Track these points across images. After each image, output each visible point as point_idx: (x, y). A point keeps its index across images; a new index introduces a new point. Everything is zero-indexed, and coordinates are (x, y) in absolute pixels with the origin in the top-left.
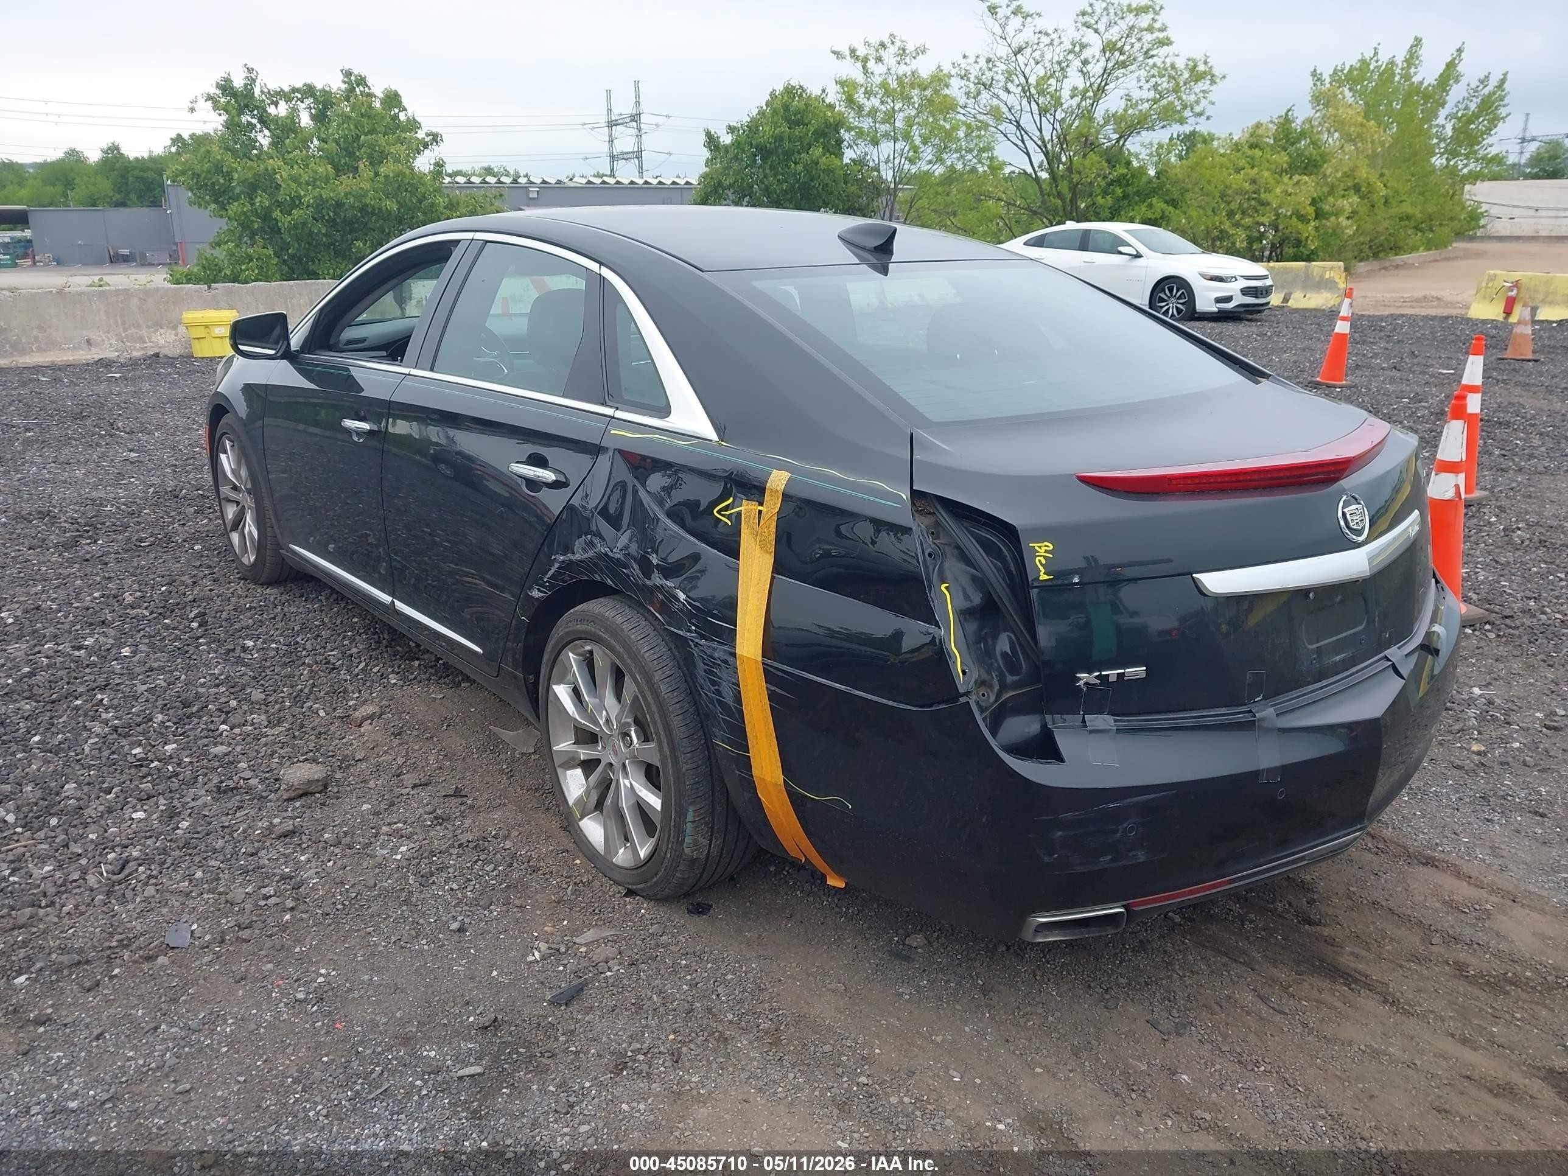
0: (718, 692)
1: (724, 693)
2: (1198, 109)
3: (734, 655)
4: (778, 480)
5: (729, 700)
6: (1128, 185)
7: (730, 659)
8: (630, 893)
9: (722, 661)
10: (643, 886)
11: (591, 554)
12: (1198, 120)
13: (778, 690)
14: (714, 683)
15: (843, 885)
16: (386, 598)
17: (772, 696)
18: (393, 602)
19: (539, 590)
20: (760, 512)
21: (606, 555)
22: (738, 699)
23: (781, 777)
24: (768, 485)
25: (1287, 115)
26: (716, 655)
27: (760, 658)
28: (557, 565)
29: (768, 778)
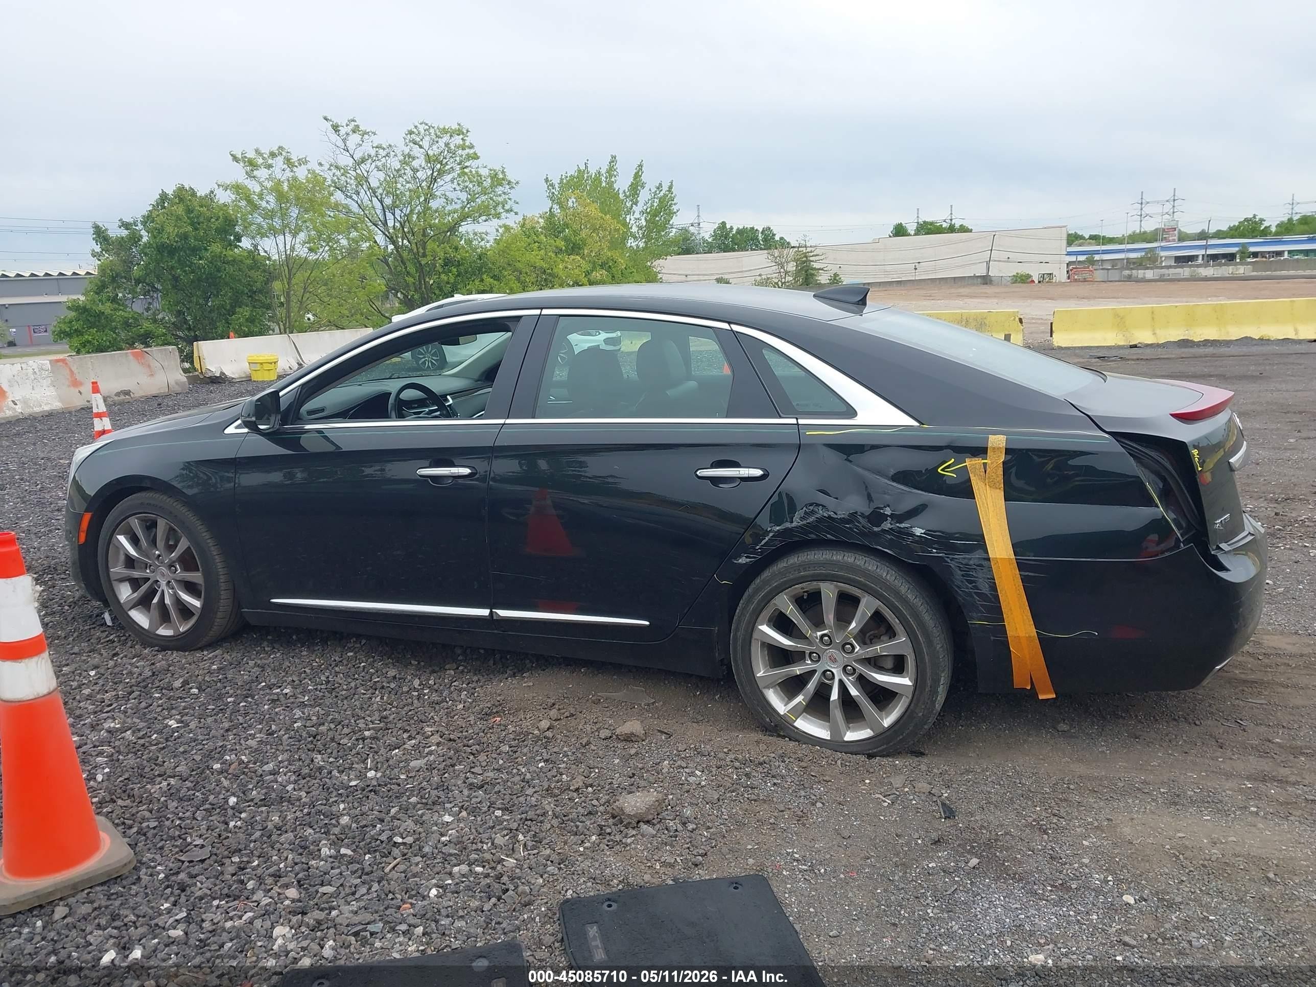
0: (976, 587)
1: (981, 587)
2: (507, 207)
3: (988, 559)
4: (997, 441)
5: (985, 589)
6: (459, 265)
7: (985, 563)
8: (870, 756)
9: (977, 566)
10: (885, 746)
11: (811, 519)
12: (508, 215)
13: (1030, 574)
14: (971, 582)
15: (1054, 696)
16: (485, 612)
17: (1024, 580)
18: (491, 613)
19: (747, 557)
20: (985, 464)
21: (830, 517)
22: (994, 587)
23: (1033, 632)
24: (990, 445)
25: (550, 211)
26: (971, 562)
27: (1013, 557)
28: (771, 535)
29: (1022, 633)
